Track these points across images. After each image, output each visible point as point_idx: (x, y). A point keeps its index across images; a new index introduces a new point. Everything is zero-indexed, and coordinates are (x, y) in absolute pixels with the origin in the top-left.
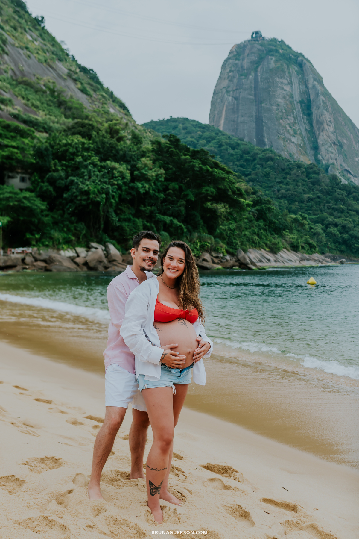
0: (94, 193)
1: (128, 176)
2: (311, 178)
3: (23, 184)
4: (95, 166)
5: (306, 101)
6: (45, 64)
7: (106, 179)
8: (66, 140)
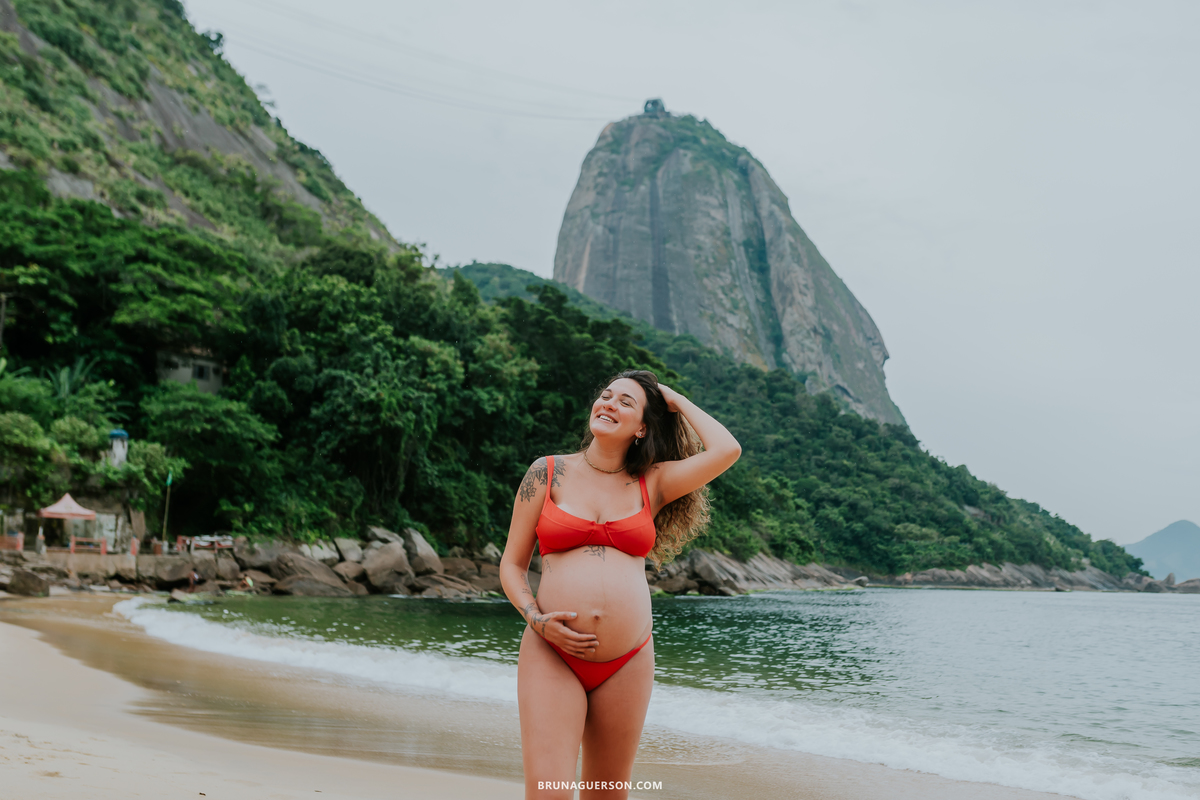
0: (389, 407)
1: (460, 373)
2: (779, 400)
3: (199, 383)
4: (388, 345)
5: (755, 242)
6: (229, 128)
7: (414, 378)
8: (318, 284)
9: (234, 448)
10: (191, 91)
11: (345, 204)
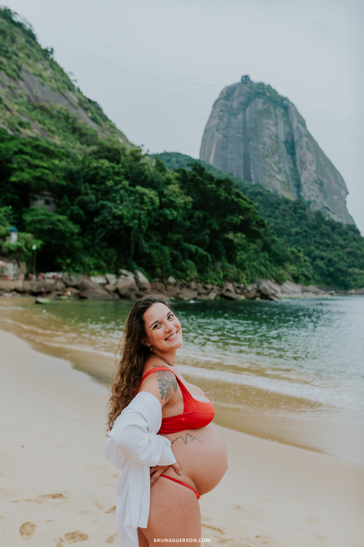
0: (127, 218)
1: (158, 203)
2: (298, 213)
3: (47, 207)
4: (127, 190)
5: (290, 141)
6: (57, 92)
7: (138, 205)
8: (96, 163)
9: (62, 235)
10: (40, 76)
11: (108, 126)
